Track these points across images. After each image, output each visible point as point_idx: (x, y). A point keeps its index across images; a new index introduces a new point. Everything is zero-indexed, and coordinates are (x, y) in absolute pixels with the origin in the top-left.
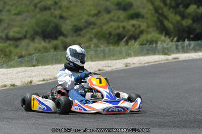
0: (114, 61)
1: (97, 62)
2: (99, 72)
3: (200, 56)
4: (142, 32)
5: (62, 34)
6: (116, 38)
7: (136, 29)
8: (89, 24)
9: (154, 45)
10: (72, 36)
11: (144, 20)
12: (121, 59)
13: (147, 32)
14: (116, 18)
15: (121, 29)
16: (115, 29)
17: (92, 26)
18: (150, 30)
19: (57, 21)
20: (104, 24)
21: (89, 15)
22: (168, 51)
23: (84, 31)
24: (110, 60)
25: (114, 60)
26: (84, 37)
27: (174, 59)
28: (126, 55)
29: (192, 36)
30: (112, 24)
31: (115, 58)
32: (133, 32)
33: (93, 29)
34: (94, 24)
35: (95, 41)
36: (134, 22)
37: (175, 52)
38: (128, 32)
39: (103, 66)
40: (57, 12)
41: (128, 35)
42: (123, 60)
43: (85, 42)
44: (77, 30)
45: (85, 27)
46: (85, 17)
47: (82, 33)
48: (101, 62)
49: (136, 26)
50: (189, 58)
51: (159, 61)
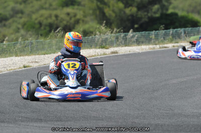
0: (42, 56)
1: (22, 57)
2: (24, 69)
3: (143, 49)
4: (77, 22)
6: (48, 29)
7: (71, 19)
8: (16, 12)
9: (91, 37)
11: (80, 7)
12: (50, 53)
13: (83, 21)
14: (47, 6)
15: (54, 18)
16: (46, 18)
17: (20, 15)
18: (88, 19)
20: (33, 13)
21: (16, 3)
23: (11, 21)
24: (38, 54)
25: (42, 54)
26: (9, 27)
27: (113, 53)
28: (57, 49)
29: (136, 26)
30: (43, 12)
31: (43, 52)
32: (68, 22)
33: (21, 18)
34: (22, 12)
35: (22, 32)
36: (69, 10)
37: (115, 45)
38: (61, 22)
39: (29, 62)
41: (62, 25)
42: (52, 54)
43: (12, 34)
44: (2, 20)
45: (12, 16)
46: (12, 4)
47: (7, 23)
48: (26, 57)
49: (72, 15)
50: (130, 51)
51: (95, 56)
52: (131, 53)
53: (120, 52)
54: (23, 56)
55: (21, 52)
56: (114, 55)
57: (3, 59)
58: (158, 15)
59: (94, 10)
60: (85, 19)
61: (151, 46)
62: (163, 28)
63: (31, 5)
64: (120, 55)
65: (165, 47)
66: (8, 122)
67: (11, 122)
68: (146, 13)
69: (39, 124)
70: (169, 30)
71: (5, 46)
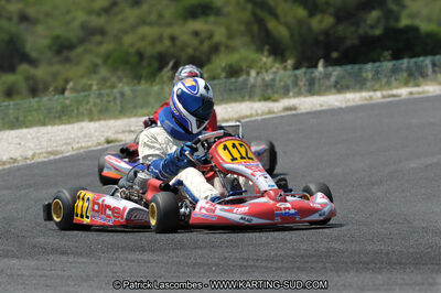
1: (102, 122)
2: (106, 146)
3: (349, 100)
4: (215, 49)
5: (25, 58)
6: (155, 64)
7: (201, 43)
8: (89, 33)
9: (241, 79)
10: (50, 63)
11: (221, 19)
13: (227, 47)
14: (153, 17)
15: (167, 43)
16: (153, 43)
17: (98, 38)
18: (238, 42)
19: (14, 27)
20: (126, 32)
21: (90, 12)
22: (274, 92)
23: (80, 50)
24: (135, 116)
25: (143, 116)
26: (78, 63)
27: (287, 109)
29: (335, 55)
30: (146, 30)
32: (196, 49)
33: (100, 43)
34: (102, 32)
35: (104, 72)
36: (198, 25)
37: (291, 94)
38: (182, 50)
39: (117, 132)
40: (14, 8)
41: (184, 56)
43: (82, 76)
44: (63, 48)
45: (82, 41)
46: (81, 16)
47: (73, 54)
48: (112, 123)
49: (203, 35)
50: (321, 106)
51: (251, 116)
52: (324, 108)
53: (301, 107)
54: (105, 119)
55: (101, 111)
56: (289, 113)
57: (63, 127)
58: (378, 32)
59: (248, 24)
60: (231, 43)
61: (365, 94)
62: (389, 57)
63: (120, 17)
64: (302, 114)
65: (394, 96)
66: (75, 254)
67: (81, 254)
68: (353, 29)
69: (138, 256)
70: (400, 62)
71: (68, 102)
